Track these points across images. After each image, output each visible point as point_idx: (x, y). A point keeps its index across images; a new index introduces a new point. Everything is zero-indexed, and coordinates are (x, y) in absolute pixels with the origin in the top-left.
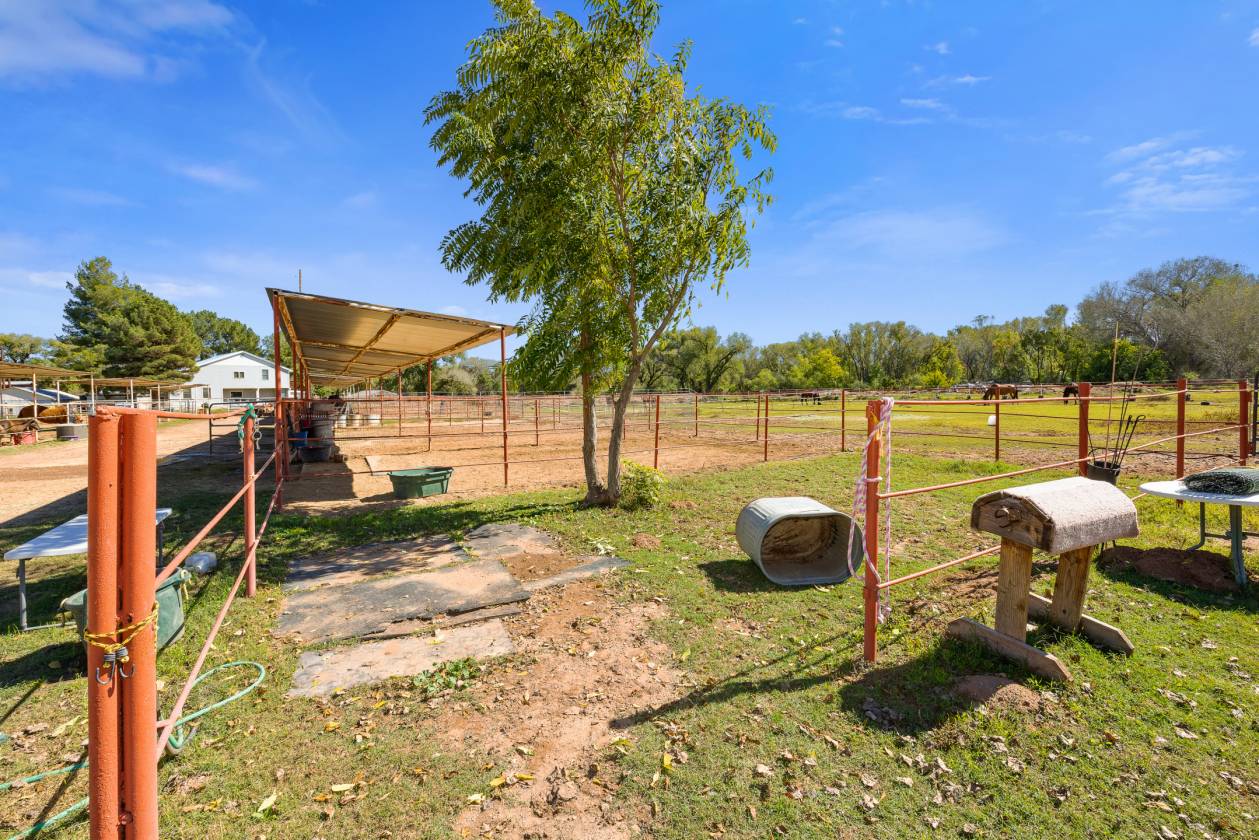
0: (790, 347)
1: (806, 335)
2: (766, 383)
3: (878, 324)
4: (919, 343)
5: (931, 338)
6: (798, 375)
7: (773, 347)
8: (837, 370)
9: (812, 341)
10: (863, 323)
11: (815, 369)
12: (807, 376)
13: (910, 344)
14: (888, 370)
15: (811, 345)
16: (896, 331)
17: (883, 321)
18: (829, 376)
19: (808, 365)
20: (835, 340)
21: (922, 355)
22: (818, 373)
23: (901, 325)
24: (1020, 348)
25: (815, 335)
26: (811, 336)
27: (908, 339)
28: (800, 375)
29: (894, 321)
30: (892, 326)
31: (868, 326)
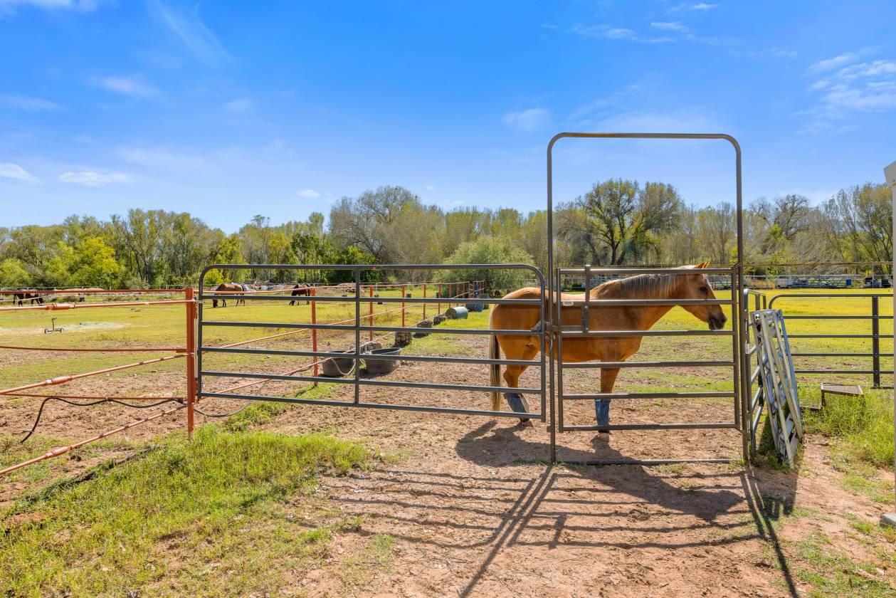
0: (51, 231)
1: (75, 218)
2: (12, 278)
3: (161, 213)
4: (204, 239)
5: (218, 233)
6: (59, 267)
7: (29, 229)
8: (109, 264)
9: (83, 227)
10: (145, 210)
11: (83, 262)
12: (72, 270)
13: (195, 239)
14: (173, 266)
15: (79, 230)
16: (180, 223)
17: (167, 211)
18: (100, 271)
19: (72, 256)
20: (113, 228)
21: (208, 252)
22: (86, 267)
23: (186, 216)
24: (291, 251)
25: (87, 220)
26: (81, 220)
27: (192, 233)
28: (63, 268)
29: (179, 212)
30: (178, 217)
31: (151, 214)
